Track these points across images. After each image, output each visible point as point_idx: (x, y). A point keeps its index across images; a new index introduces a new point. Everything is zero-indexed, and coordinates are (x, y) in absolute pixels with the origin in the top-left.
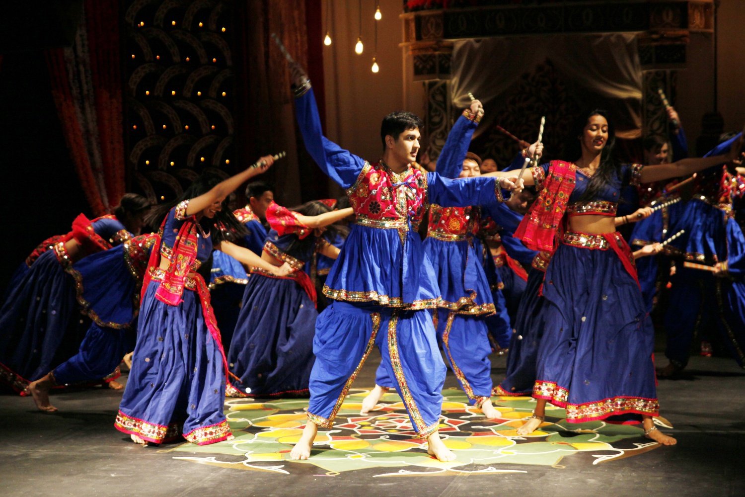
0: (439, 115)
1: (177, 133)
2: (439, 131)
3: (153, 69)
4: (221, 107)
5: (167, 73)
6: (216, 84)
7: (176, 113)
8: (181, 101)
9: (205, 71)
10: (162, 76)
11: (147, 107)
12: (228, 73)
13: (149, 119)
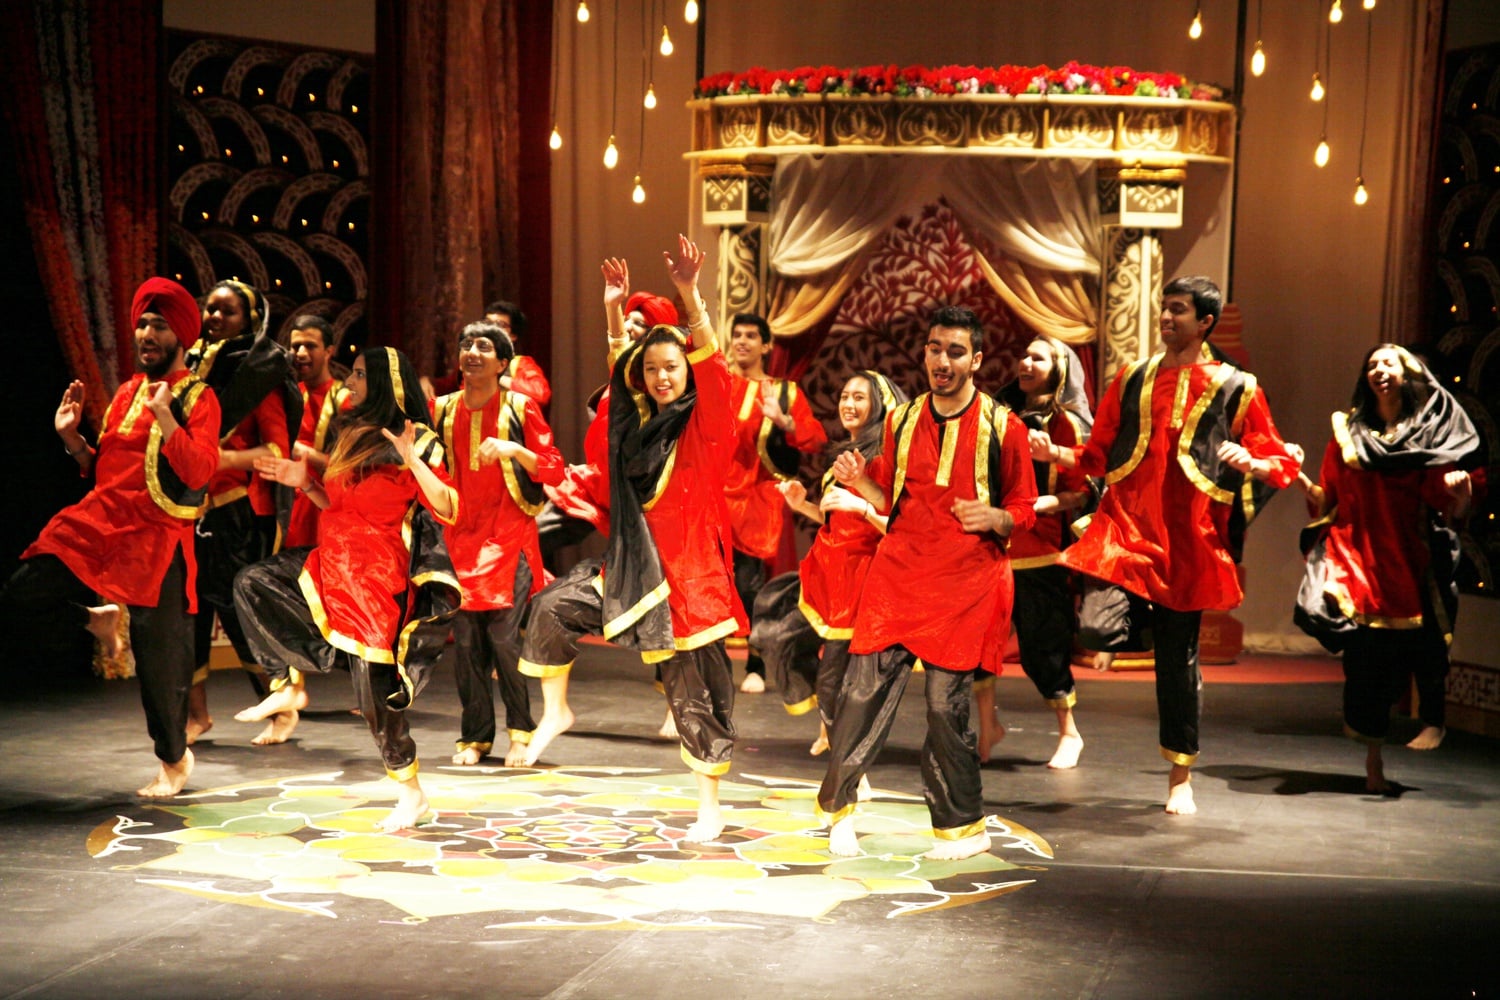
0: (745, 285)
3: (218, 174)
4: (345, 250)
5: (244, 182)
6: (336, 207)
7: (258, 257)
8: (268, 235)
9: (316, 183)
10: (236, 187)
11: (204, 242)
12: (359, 189)
13: (206, 263)
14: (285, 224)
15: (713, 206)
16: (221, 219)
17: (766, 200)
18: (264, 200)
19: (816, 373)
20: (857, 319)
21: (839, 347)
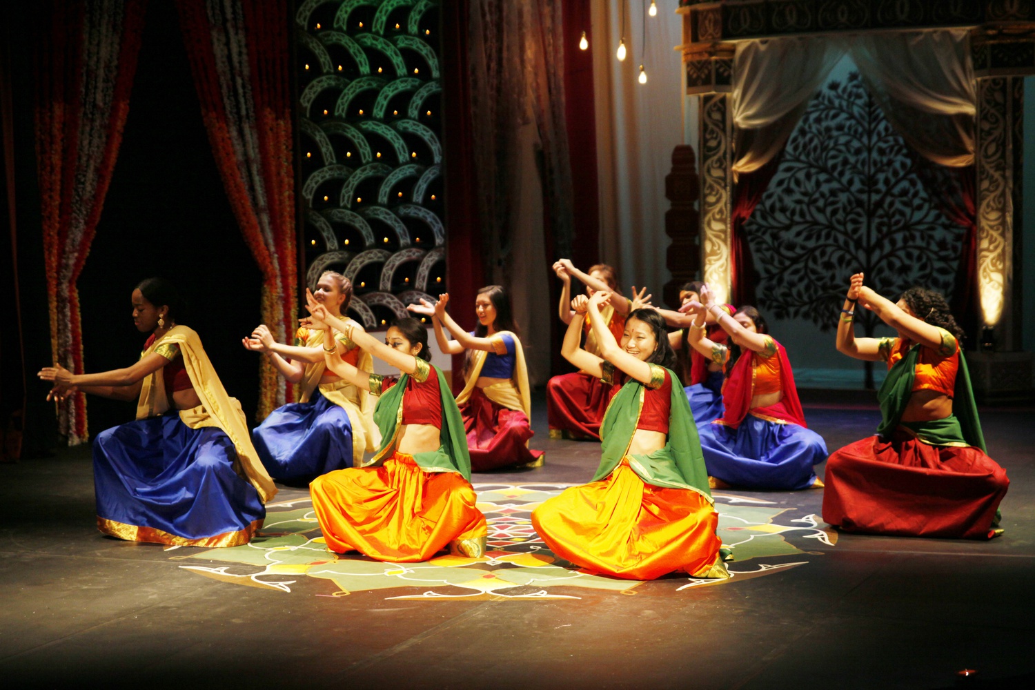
0: (716, 138)
1: (364, 162)
2: (716, 158)
3: (333, 83)
4: (424, 129)
5: (352, 87)
6: (417, 101)
7: (363, 137)
8: (370, 123)
9: (403, 85)
10: (346, 91)
11: (325, 130)
12: (433, 87)
13: (327, 144)
14: (381, 115)
15: (692, 83)
17: (729, 76)
18: (366, 99)
19: (775, 198)
20: (803, 158)
21: (790, 179)
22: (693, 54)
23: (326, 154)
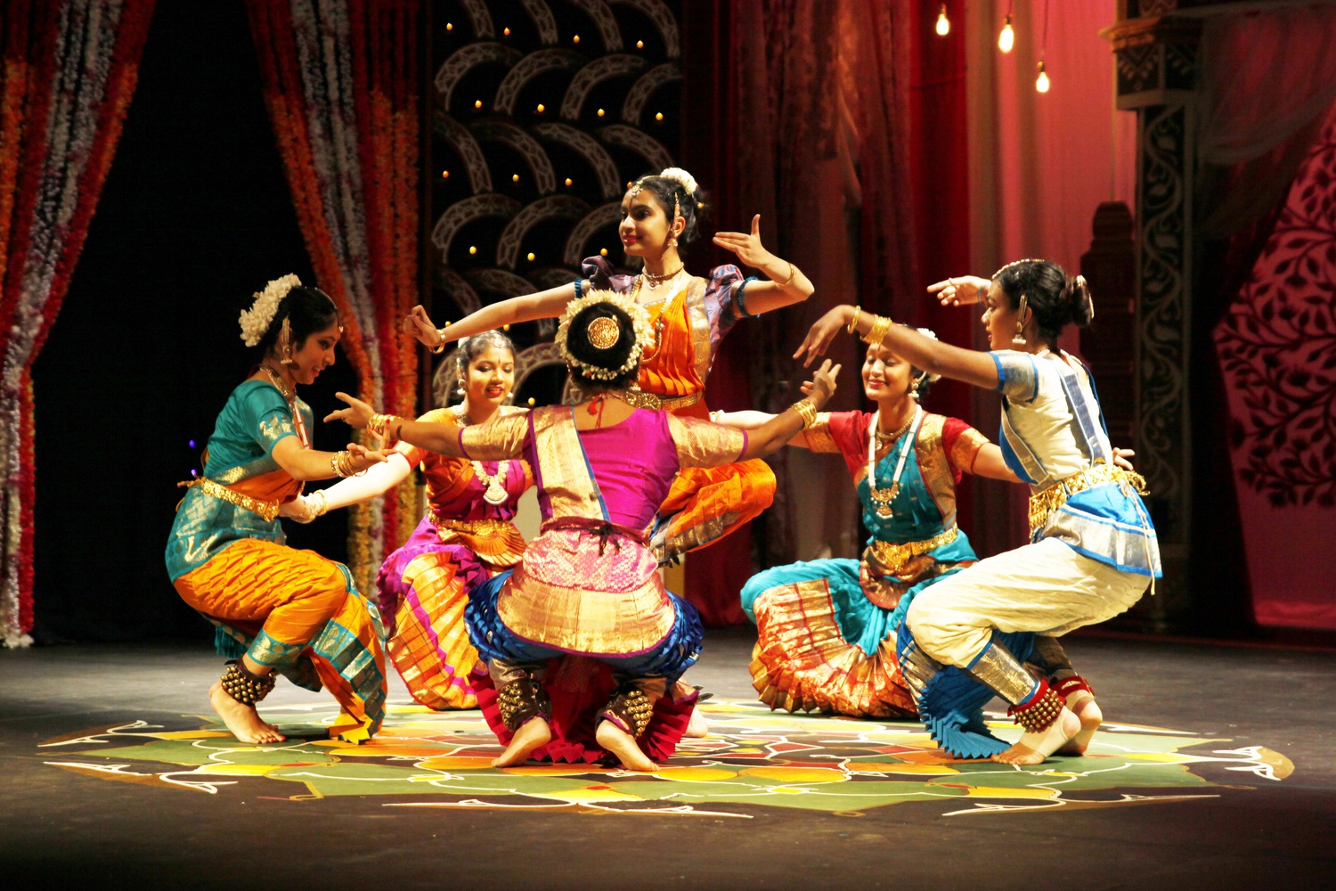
0: (1165, 181)
1: (542, 192)
2: (1164, 215)
3: (493, 55)
4: (649, 143)
5: (526, 64)
6: (640, 94)
7: (542, 150)
8: (555, 126)
9: (615, 66)
10: (514, 70)
11: (477, 134)
12: (669, 72)
13: (478, 158)
14: (575, 113)
15: (1125, 87)
16: (497, 108)
17: (1191, 74)
18: (551, 86)
19: (1272, 293)
20: (1323, 223)
21: (1299, 259)
22: (1128, 37)
23: (475, 175)
